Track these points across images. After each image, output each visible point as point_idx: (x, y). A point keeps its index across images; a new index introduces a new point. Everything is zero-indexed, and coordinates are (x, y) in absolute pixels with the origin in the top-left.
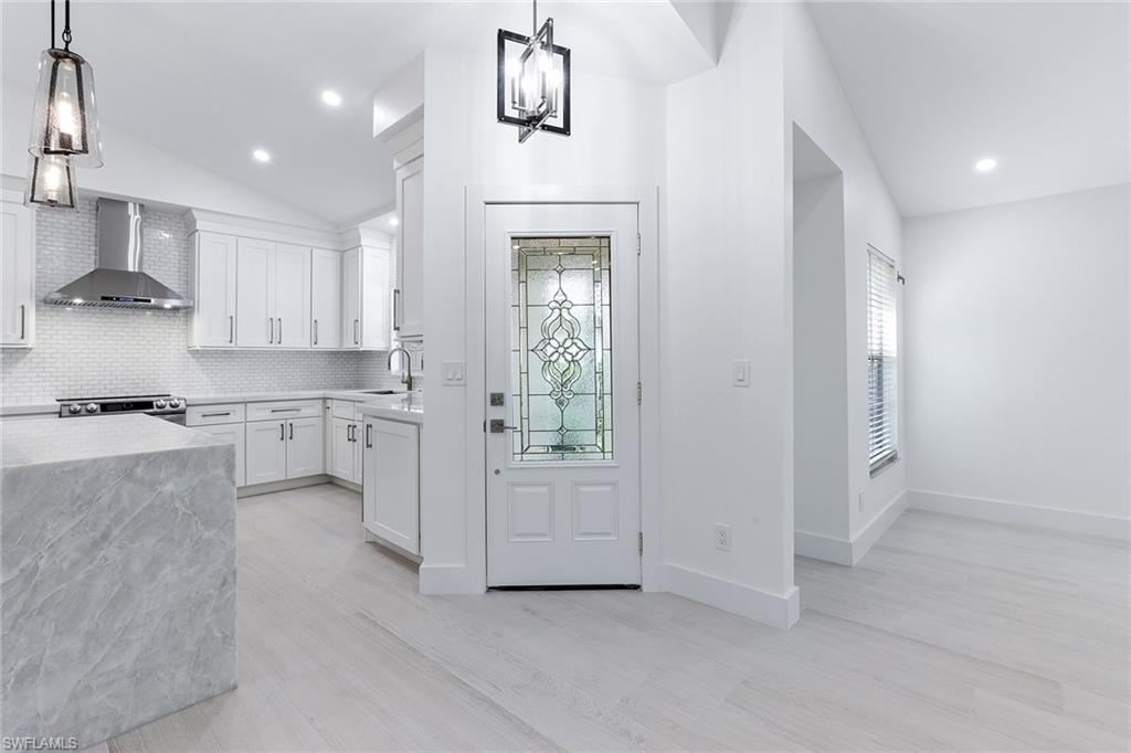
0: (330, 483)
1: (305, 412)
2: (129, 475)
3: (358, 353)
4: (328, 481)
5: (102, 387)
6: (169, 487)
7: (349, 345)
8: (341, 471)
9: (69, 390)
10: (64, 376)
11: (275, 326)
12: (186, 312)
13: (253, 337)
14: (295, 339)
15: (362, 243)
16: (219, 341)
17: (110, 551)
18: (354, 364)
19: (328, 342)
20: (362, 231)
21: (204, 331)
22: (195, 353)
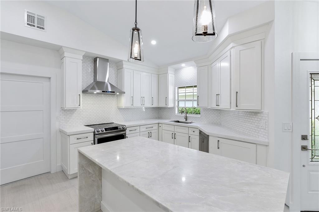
1: (154, 128)
5: (96, 121)
9: (87, 122)
10: (86, 117)
11: (143, 99)
15: (169, 72)
16: (129, 105)
20: (169, 69)
21: (124, 101)
22: (120, 109)
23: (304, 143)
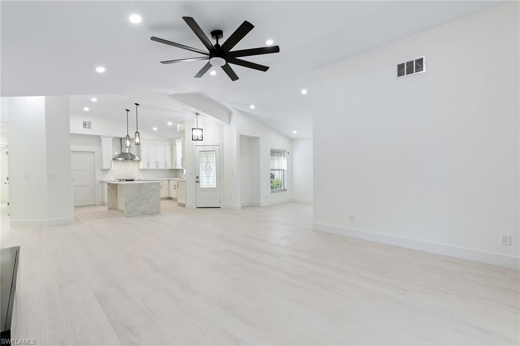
0: (170, 199)
1: (165, 183)
2: (149, 185)
3: (176, 170)
4: (170, 198)
6: (153, 187)
7: (174, 168)
8: (172, 196)
9: (117, 178)
11: (157, 163)
12: (139, 161)
13: (152, 166)
14: (162, 167)
15: (176, 144)
16: (146, 167)
17: (147, 193)
18: (175, 172)
19: (169, 167)
20: (176, 141)
21: (142, 165)
22: (141, 170)
23: (197, 180)
